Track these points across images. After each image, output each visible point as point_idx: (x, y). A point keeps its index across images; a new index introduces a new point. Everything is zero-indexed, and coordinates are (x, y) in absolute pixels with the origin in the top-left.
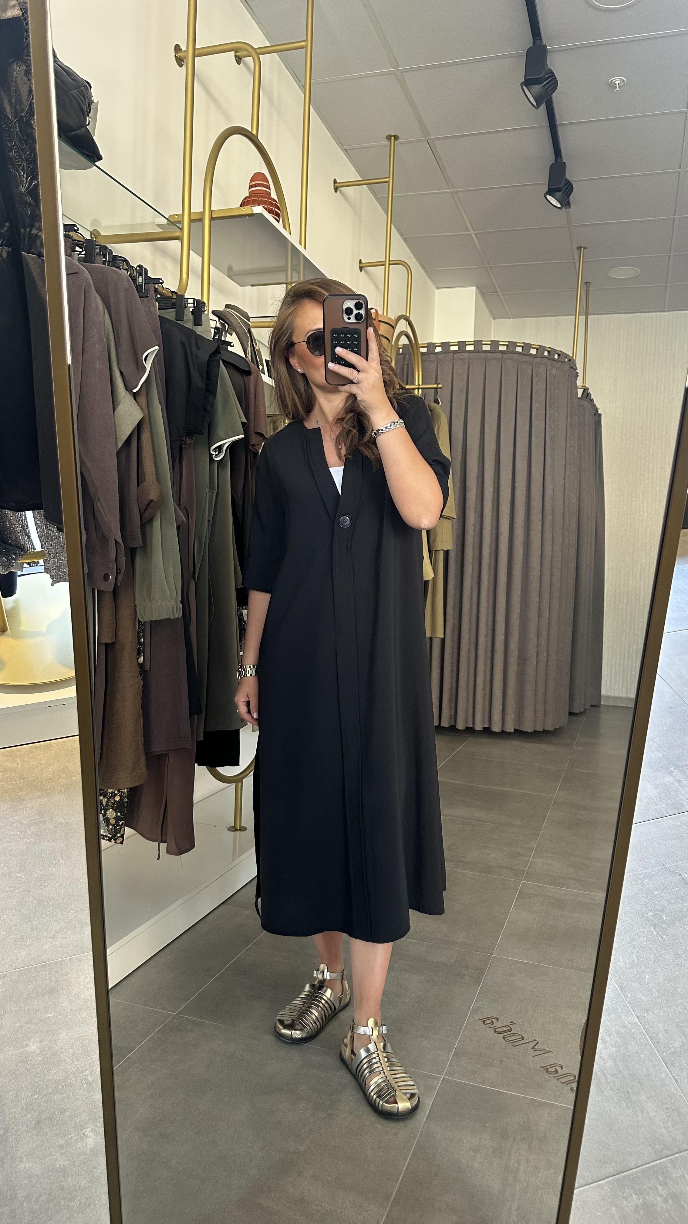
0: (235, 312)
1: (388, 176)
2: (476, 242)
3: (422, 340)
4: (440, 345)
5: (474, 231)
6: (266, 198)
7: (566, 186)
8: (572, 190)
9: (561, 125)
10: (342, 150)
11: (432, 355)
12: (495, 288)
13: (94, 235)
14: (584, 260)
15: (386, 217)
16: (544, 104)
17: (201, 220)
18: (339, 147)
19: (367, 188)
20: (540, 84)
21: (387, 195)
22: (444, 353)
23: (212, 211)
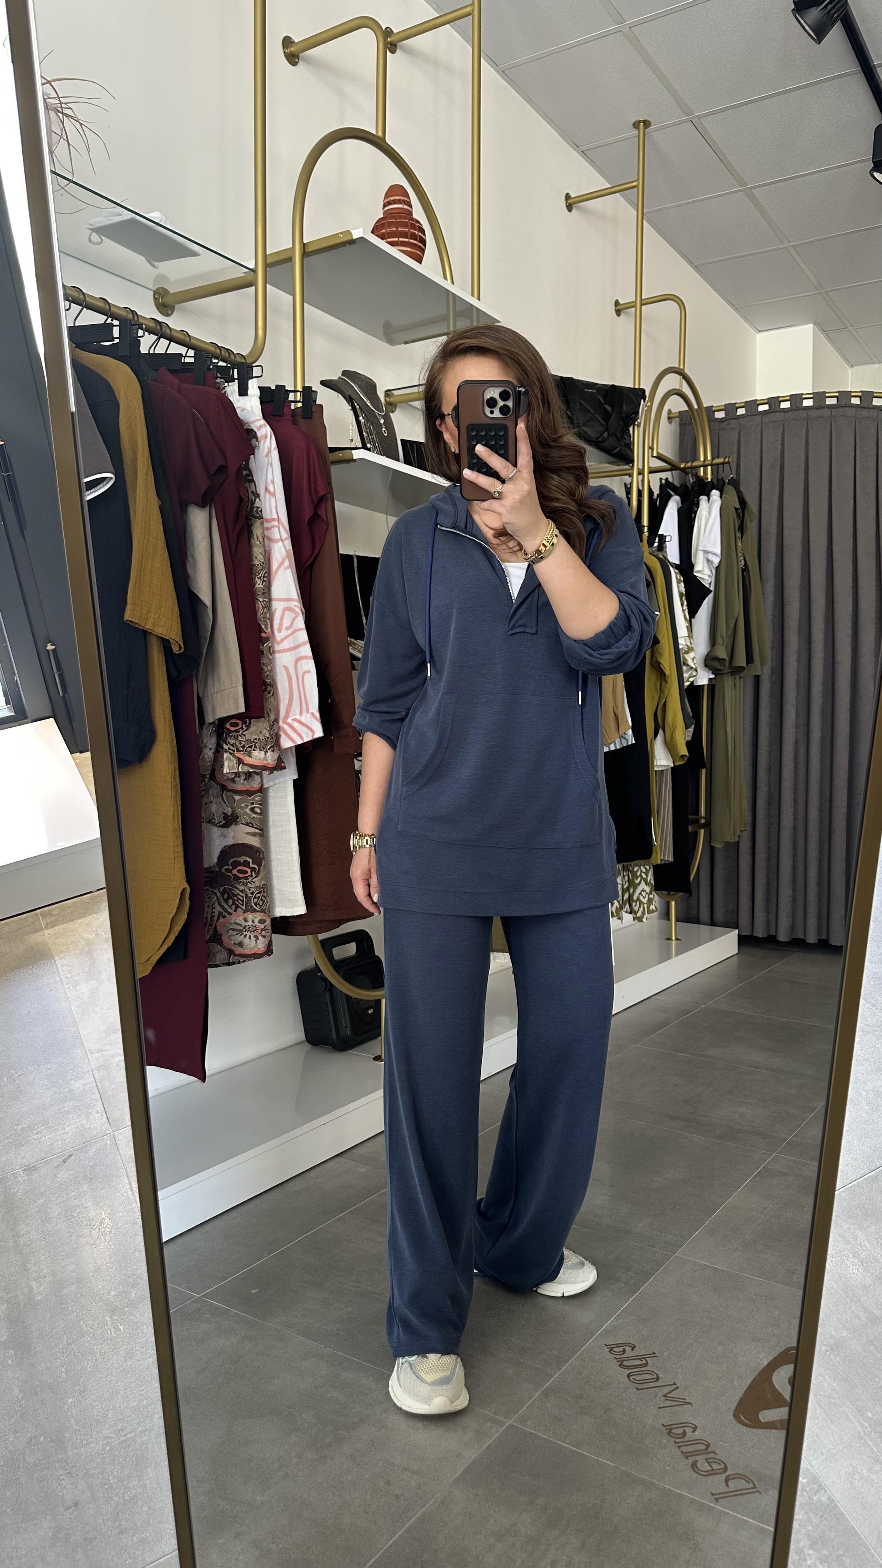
0: (355, 380)
1: (637, 179)
4: (743, 404)
10: (578, 153)
11: (732, 421)
12: (842, 322)
13: (159, 292)
17: (290, 259)
18: (576, 151)
22: (748, 415)
23: (304, 244)
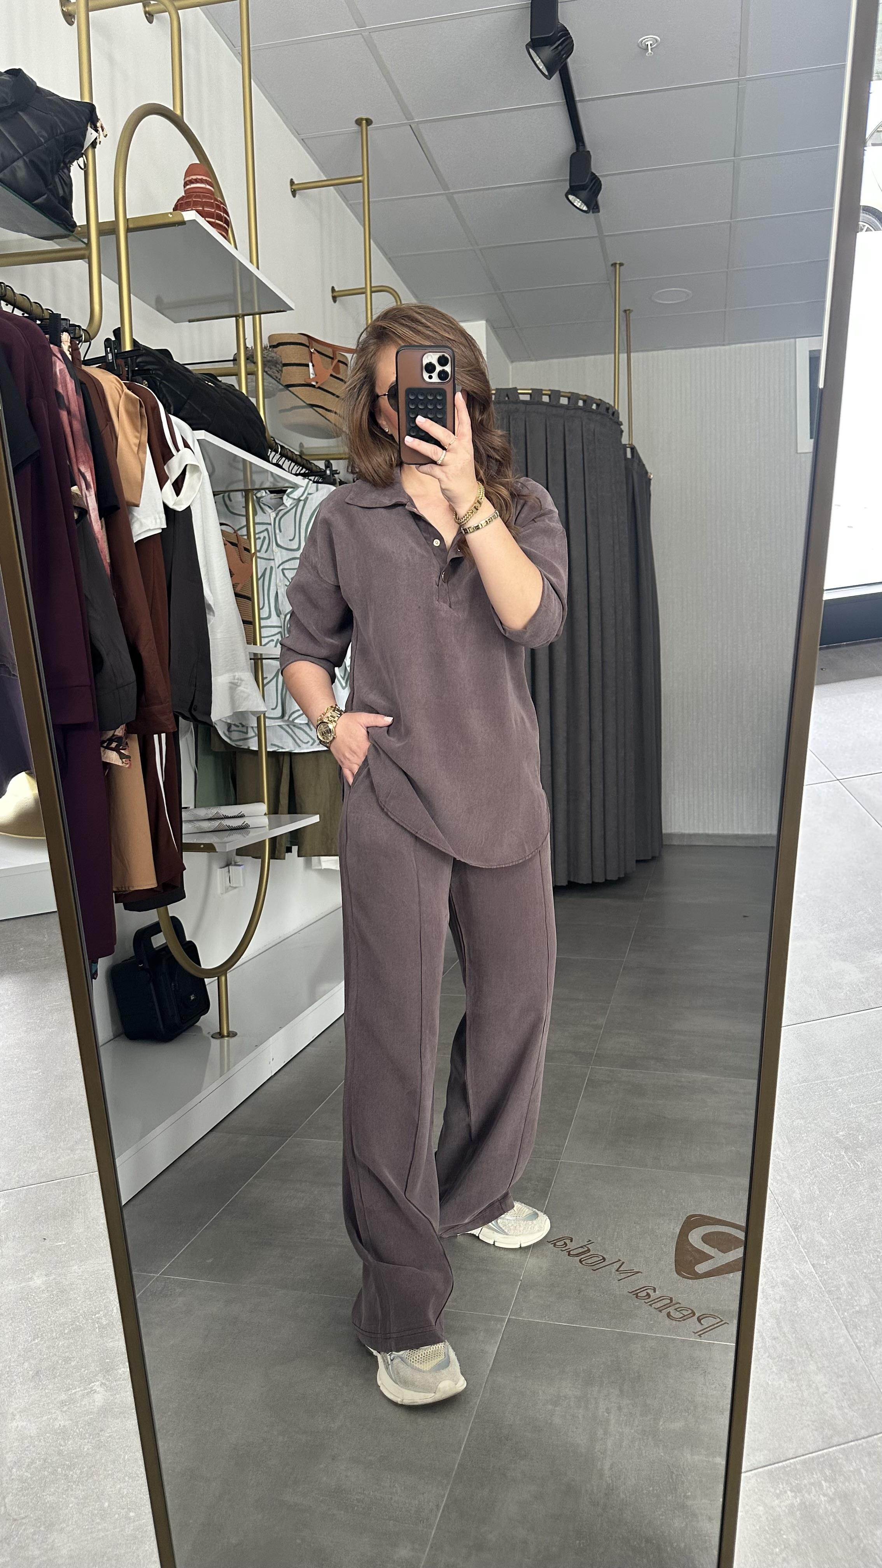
1: (361, 174)
2: (482, 261)
5: (478, 246)
6: (207, 198)
7: (592, 184)
8: (601, 187)
9: (581, 101)
10: (298, 141)
12: (510, 321)
14: (621, 281)
15: (363, 229)
16: (558, 72)
18: (296, 138)
19: (335, 192)
20: (552, 45)
21: (362, 201)
23: (128, 219)
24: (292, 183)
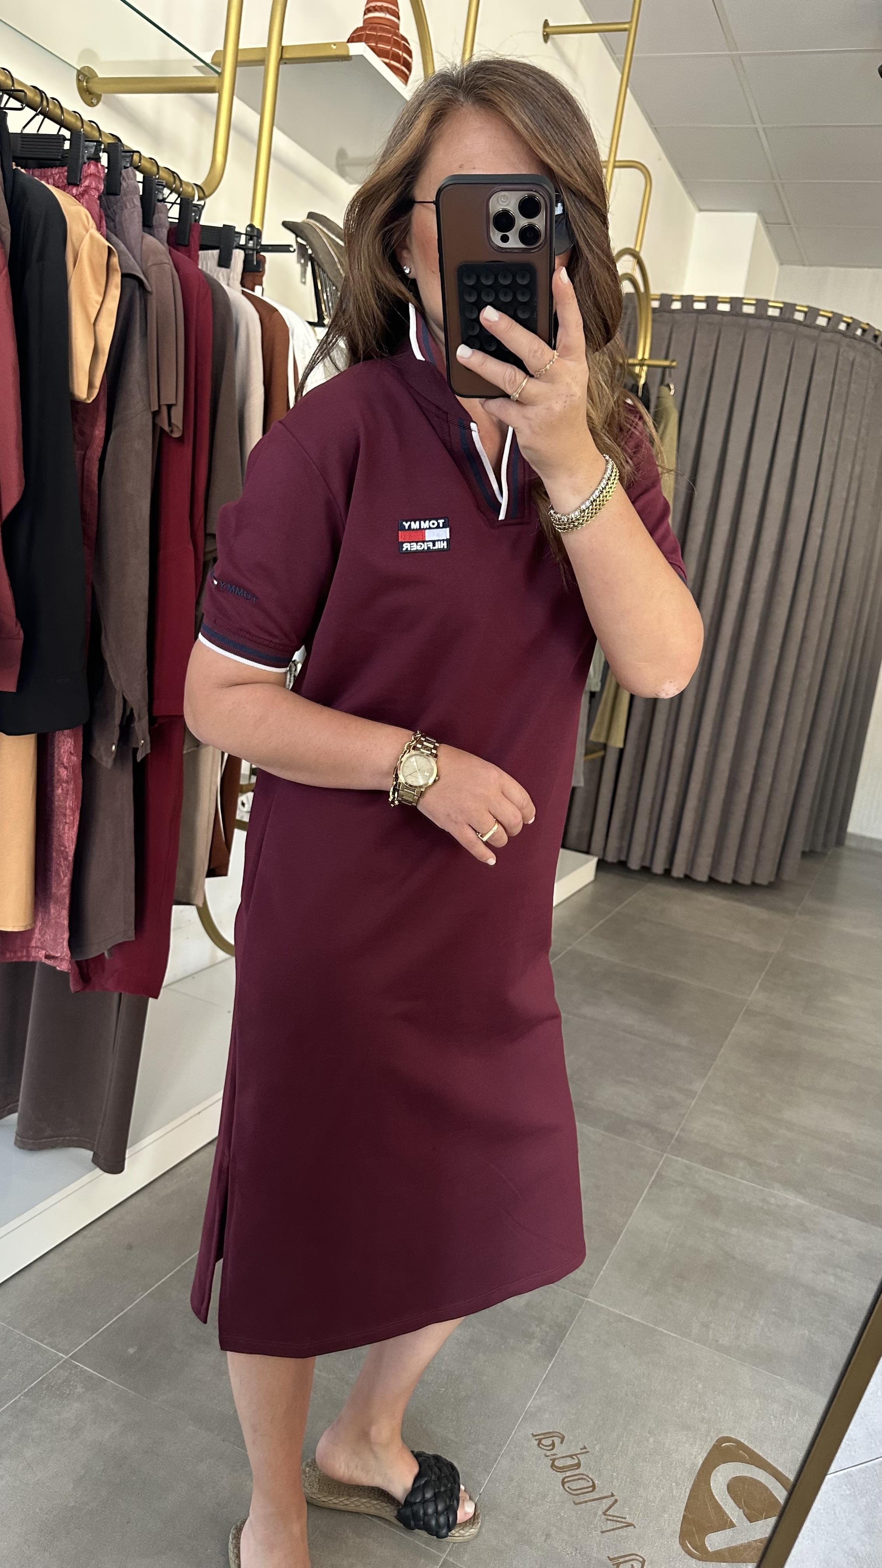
0: (321, 227)
1: (629, 20)
2: (764, 141)
3: (655, 290)
4: (680, 298)
5: (762, 123)
6: (389, 32)
11: (667, 313)
12: (787, 218)
13: (83, 74)
17: (262, 62)
19: (599, 38)
21: (625, 49)
22: (684, 311)
23: (283, 47)
24: (546, 24)
